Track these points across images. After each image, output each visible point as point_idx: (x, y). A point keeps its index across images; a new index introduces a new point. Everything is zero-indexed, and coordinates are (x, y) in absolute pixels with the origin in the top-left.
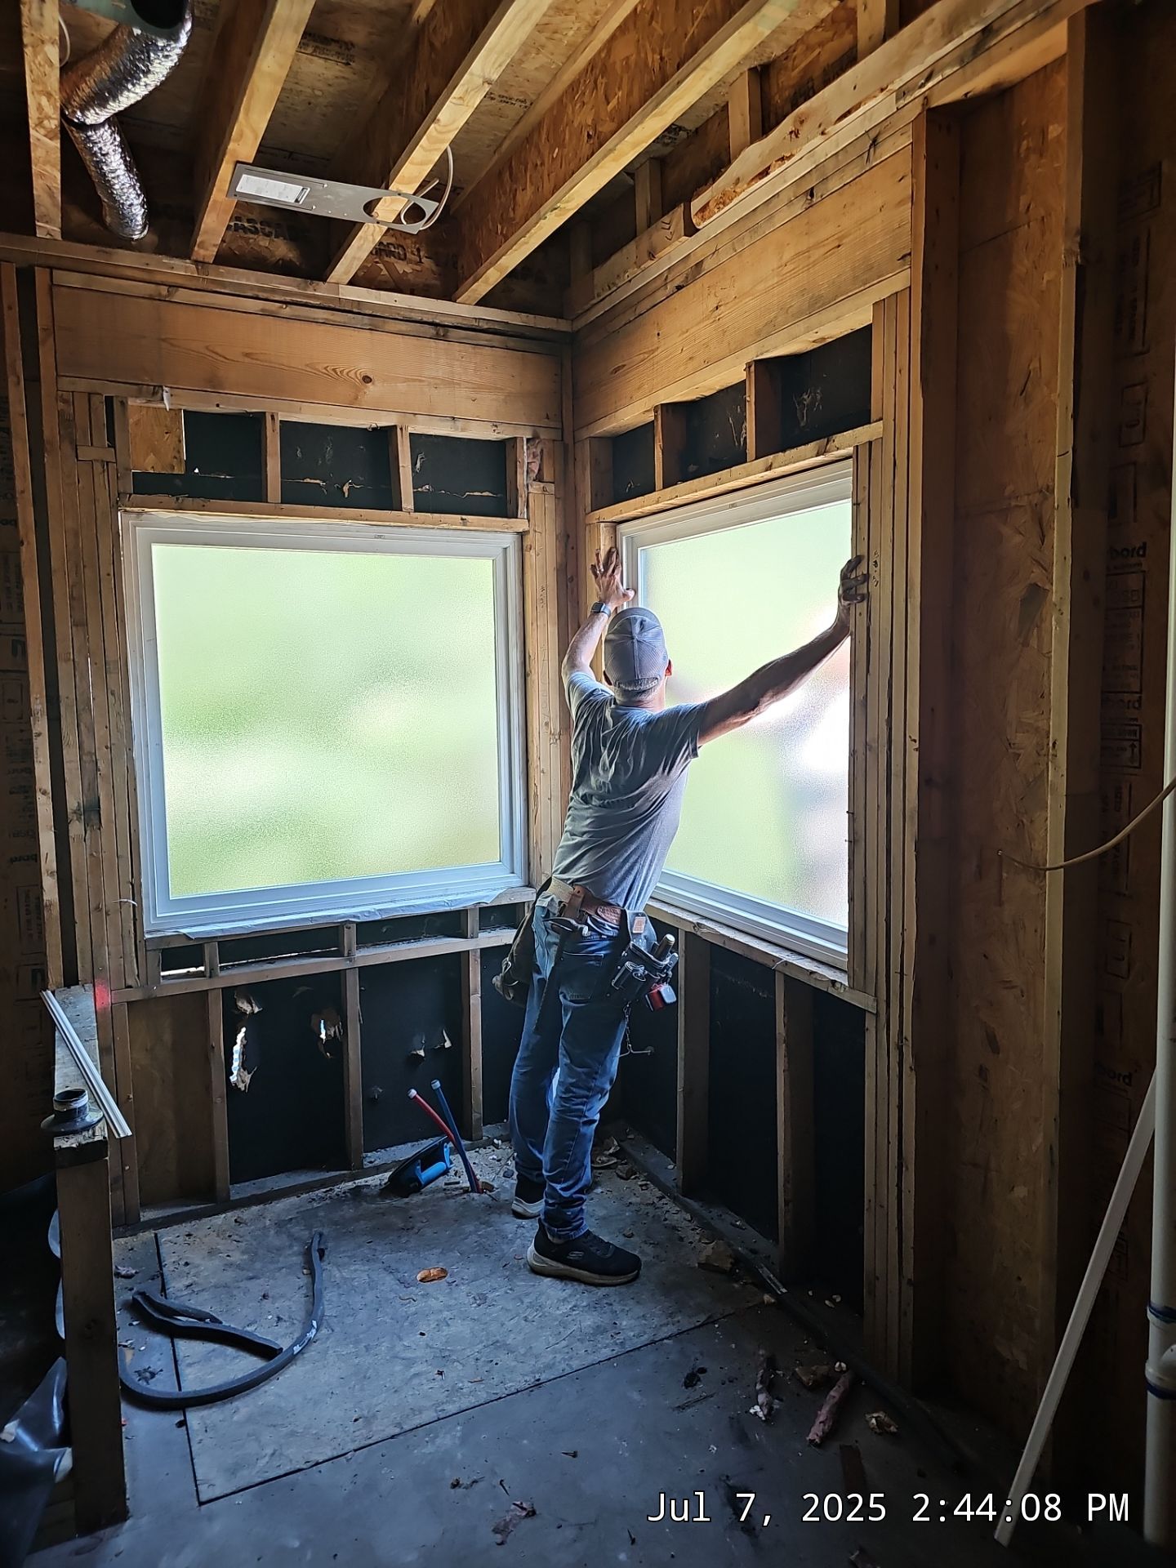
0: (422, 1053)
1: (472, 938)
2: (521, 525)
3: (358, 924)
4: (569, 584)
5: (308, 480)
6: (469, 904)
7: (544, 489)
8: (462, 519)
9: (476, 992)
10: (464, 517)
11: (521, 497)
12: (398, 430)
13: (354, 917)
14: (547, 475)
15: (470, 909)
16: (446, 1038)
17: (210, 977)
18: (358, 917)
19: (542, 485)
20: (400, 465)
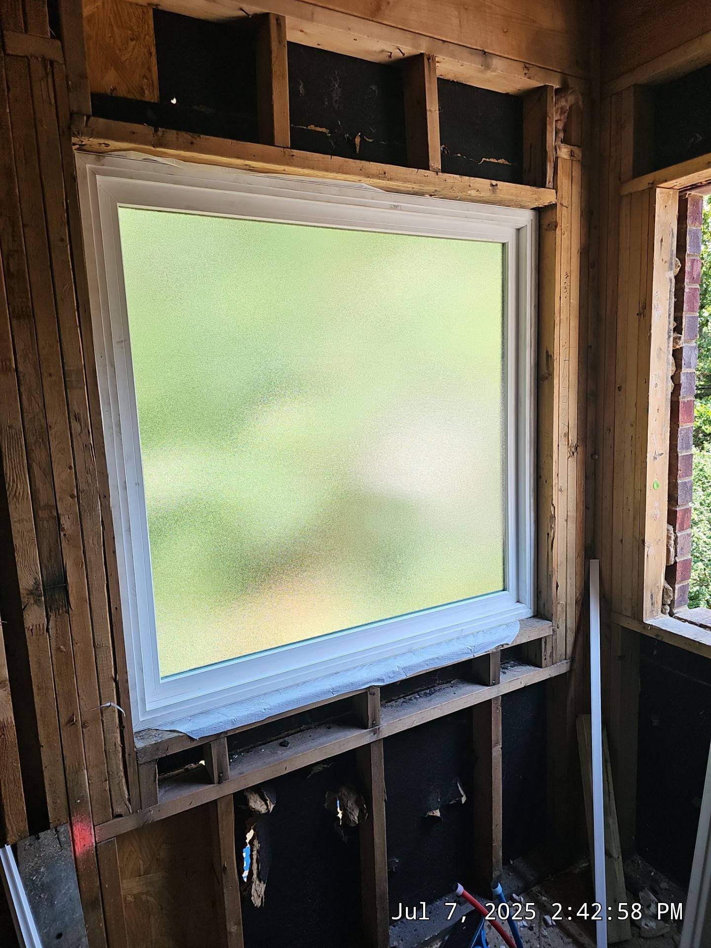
0: (437, 813)
1: (494, 684)
2: (547, 196)
3: (382, 688)
4: (590, 269)
5: (312, 127)
6: (491, 649)
7: (572, 154)
8: (492, 185)
9: (497, 743)
10: (494, 182)
11: (550, 162)
12: (426, 60)
13: (379, 680)
14: (574, 134)
15: (493, 653)
16: (462, 793)
17: (219, 782)
18: (383, 680)
19: (572, 147)
20: (428, 108)
